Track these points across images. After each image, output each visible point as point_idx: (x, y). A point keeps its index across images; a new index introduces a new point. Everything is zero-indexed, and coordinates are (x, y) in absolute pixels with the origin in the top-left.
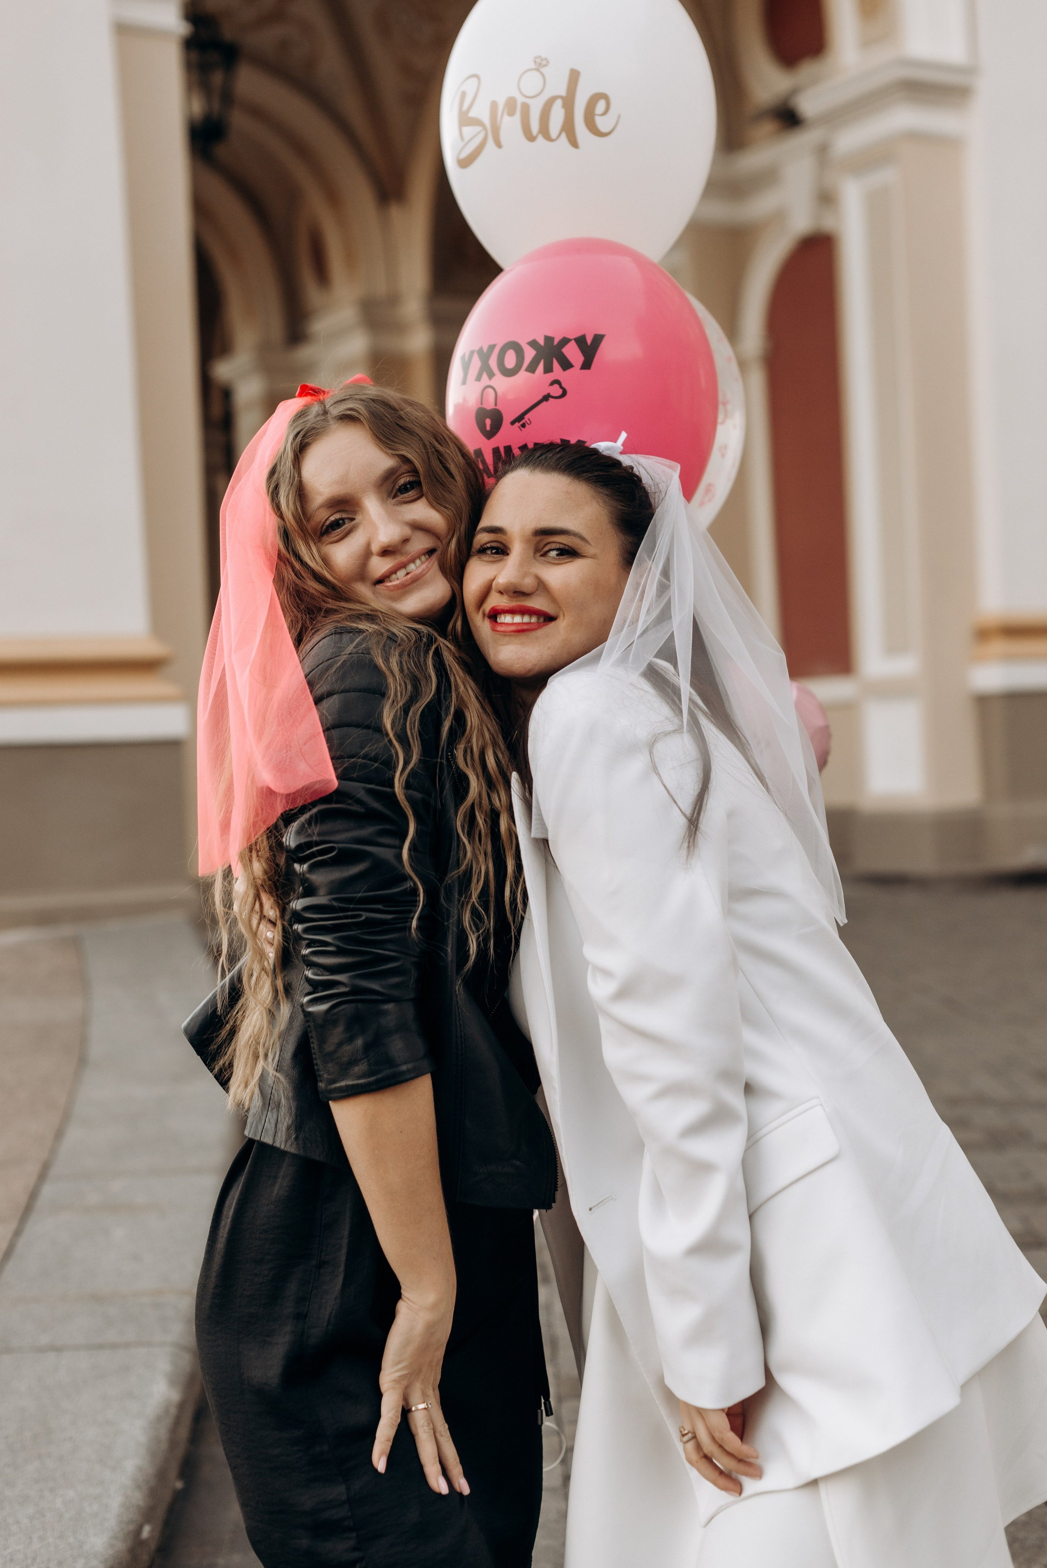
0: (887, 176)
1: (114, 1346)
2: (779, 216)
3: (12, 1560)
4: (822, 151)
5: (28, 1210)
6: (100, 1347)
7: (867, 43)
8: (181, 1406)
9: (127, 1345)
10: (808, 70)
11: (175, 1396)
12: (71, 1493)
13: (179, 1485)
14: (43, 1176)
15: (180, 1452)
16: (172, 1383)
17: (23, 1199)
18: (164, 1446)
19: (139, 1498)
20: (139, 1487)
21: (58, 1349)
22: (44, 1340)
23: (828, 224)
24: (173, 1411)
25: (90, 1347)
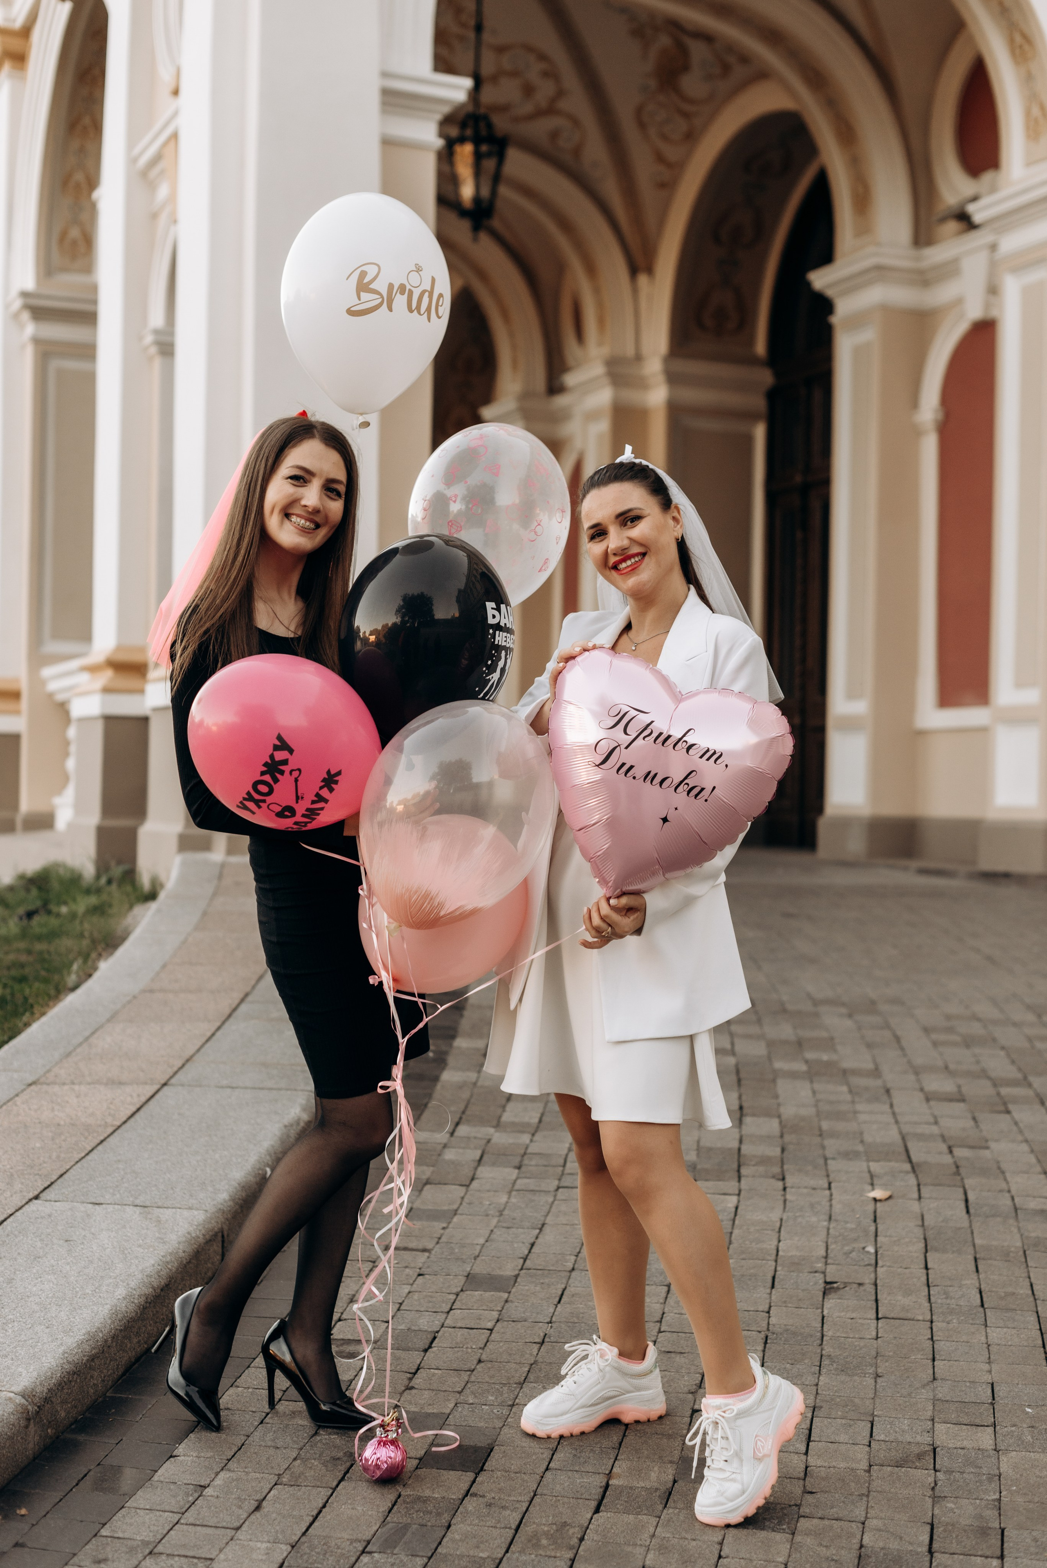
1: (270, 1089)
2: (959, 302)
3: (182, 1178)
4: (993, 248)
5: (230, 1016)
6: (262, 1089)
7: (1030, 163)
9: (280, 1089)
10: (986, 179)
11: (305, 1117)
12: (226, 1153)
16: (304, 1109)
17: (227, 1011)
20: (270, 1155)
21: (233, 1088)
22: (225, 1082)
23: (994, 313)
25: (254, 1088)
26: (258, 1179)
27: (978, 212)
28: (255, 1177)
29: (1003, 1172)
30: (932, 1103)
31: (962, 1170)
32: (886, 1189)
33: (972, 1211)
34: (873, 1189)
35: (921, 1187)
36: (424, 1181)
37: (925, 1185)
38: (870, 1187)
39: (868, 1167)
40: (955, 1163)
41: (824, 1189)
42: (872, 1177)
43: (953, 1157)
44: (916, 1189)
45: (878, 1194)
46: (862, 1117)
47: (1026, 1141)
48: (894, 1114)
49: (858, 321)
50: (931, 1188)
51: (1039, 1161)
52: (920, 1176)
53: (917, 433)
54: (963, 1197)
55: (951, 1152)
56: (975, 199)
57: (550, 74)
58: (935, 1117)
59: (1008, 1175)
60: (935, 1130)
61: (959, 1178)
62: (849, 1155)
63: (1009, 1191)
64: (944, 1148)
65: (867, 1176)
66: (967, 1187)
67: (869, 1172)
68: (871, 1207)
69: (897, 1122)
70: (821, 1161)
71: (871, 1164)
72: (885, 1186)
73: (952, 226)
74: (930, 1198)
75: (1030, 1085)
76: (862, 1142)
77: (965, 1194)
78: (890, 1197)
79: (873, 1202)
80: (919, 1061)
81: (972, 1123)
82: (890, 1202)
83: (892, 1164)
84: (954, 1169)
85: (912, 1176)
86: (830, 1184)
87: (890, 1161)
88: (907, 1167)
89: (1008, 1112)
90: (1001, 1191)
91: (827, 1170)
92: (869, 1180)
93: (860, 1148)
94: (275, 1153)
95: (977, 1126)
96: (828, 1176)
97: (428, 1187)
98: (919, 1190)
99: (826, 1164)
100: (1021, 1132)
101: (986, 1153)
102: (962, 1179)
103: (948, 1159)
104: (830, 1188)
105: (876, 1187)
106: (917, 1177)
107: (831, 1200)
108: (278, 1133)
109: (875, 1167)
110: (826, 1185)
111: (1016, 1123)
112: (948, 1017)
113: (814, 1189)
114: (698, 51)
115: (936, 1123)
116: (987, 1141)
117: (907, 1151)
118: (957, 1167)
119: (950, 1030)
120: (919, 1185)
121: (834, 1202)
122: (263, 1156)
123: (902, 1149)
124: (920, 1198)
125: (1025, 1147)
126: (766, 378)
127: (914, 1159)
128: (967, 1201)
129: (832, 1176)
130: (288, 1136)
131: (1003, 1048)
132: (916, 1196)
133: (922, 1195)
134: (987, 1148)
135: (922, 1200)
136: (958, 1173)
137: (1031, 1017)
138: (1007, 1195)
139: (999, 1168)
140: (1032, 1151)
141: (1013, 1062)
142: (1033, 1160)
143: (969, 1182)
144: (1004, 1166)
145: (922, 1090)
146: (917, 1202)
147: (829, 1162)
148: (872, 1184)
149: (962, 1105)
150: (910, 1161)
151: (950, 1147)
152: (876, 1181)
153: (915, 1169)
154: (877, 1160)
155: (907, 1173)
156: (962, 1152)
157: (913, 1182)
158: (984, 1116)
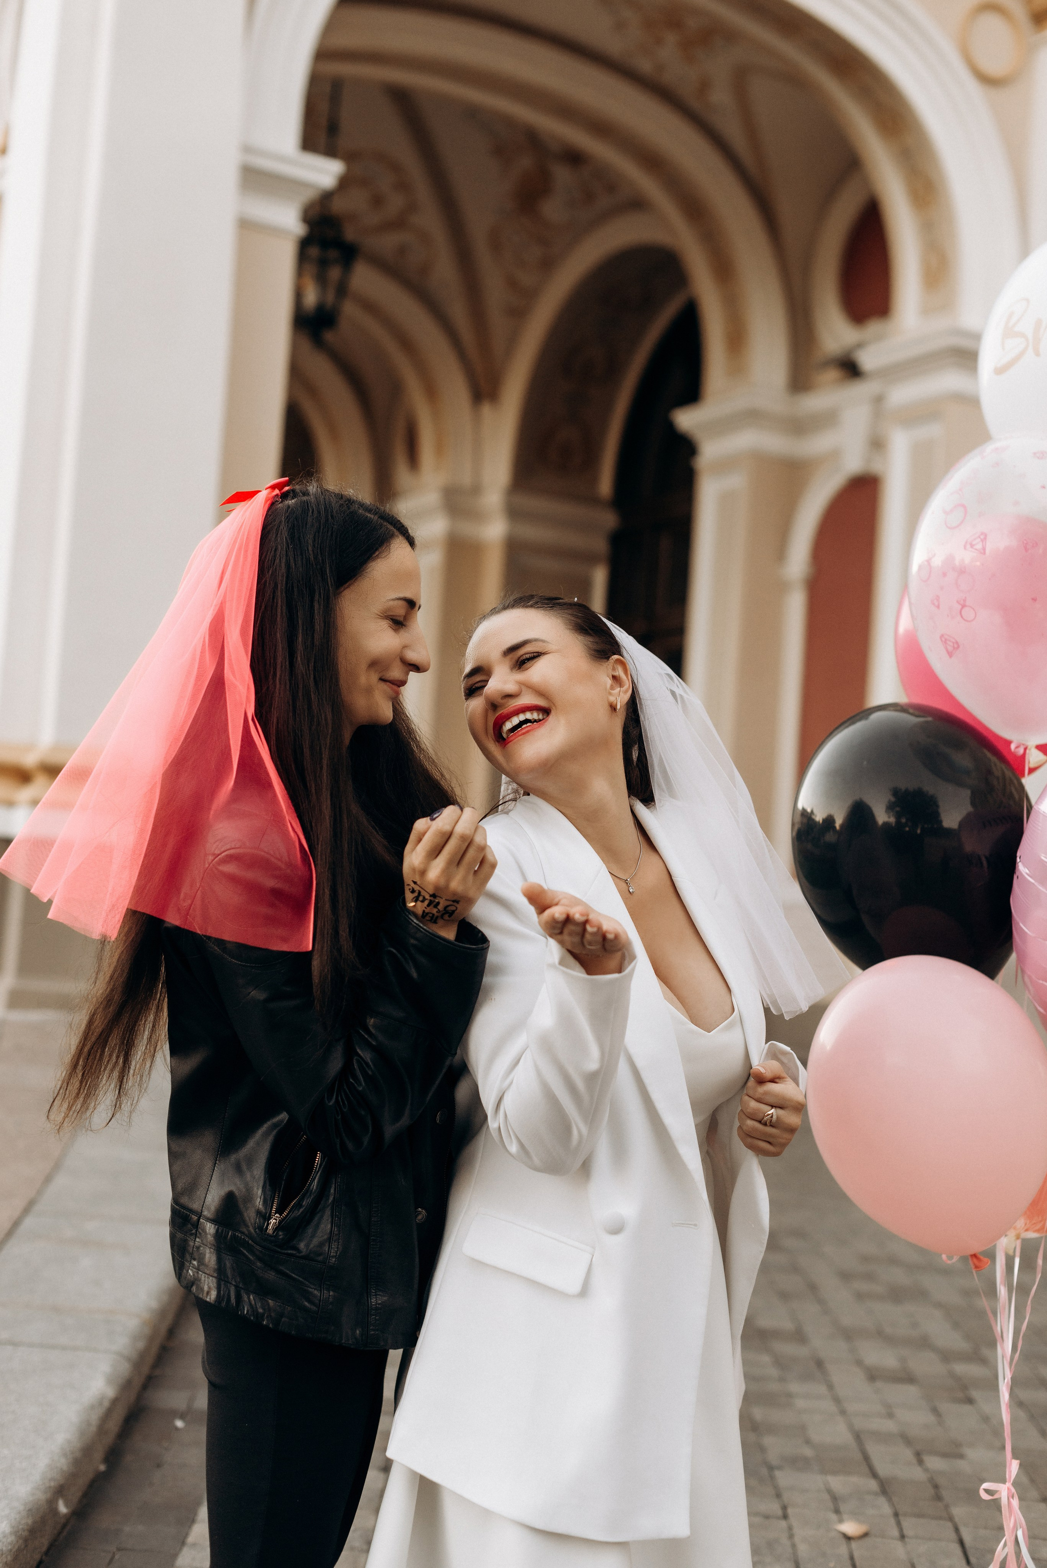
0: (934, 431)
1: (64, 1348)
2: (835, 456)
4: (879, 401)
6: (53, 1347)
7: (927, 310)
8: (115, 1402)
9: (76, 1349)
10: (873, 328)
11: (110, 1392)
13: (102, 1468)
14: (27, 1210)
15: (109, 1439)
16: (109, 1381)
18: (93, 1429)
21: (15, 1344)
23: (877, 468)
24: (106, 1404)
25: (43, 1346)
27: (867, 360)
30: (878, 1384)
31: (944, 1493)
32: (858, 1521)
33: (973, 1560)
34: (841, 1521)
35: (901, 1518)
37: (904, 1515)
38: (834, 1517)
39: (826, 1483)
40: (931, 1479)
41: (778, 1518)
42: (835, 1499)
43: (926, 1470)
44: (892, 1519)
45: (850, 1527)
46: (800, 1403)
48: (837, 1400)
49: (726, 465)
50: (912, 1519)
51: (1032, 1481)
52: (895, 1500)
53: (781, 588)
54: (953, 1535)
55: (920, 1462)
56: (860, 346)
57: (401, 185)
58: (888, 1406)
60: (889, 1426)
61: (941, 1504)
62: (797, 1463)
64: (908, 1454)
65: (826, 1497)
66: (957, 1519)
67: (829, 1491)
68: (843, 1550)
69: (843, 1412)
70: (764, 1471)
71: (828, 1478)
72: (856, 1516)
73: (832, 374)
74: (916, 1536)
75: (984, 1361)
76: (808, 1442)
77: (957, 1530)
78: (866, 1534)
79: (844, 1541)
80: (846, 1321)
81: (931, 1419)
82: (867, 1540)
83: (855, 1479)
84: (931, 1491)
85: (882, 1500)
86: (784, 1508)
87: (850, 1474)
88: (873, 1485)
89: (972, 1404)
91: (776, 1487)
92: (830, 1505)
93: (808, 1452)
95: (941, 1423)
96: (778, 1496)
98: (899, 1524)
99: (772, 1478)
101: (962, 1465)
102: (947, 1507)
103: (918, 1474)
104: (785, 1517)
105: (845, 1516)
106: (890, 1501)
107: (791, 1536)
108: (76, 1419)
109: (837, 1483)
110: (780, 1513)
111: (986, 1421)
112: (864, 1259)
113: (767, 1517)
114: (562, 174)
115: (891, 1416)
116: (958, 1445)
117: (866, 1458)
118: (936, 1487)
119: (871, 1277)
120: (896, 1515)
121: (797, 1539)
123: (859, 1456)
124: (903, 1536)
126: (609, 520)
127: (880, 1473)
128: (962, 1543)
129: (786, 1496)
130: (90, 1423)
131: (938, 1305)
132: (895, 1533)
133: (906, 1532)
134: (961, 1456)
135: (906, 1540)
136: (938, 1498)
141: (956, 1326)
143: (958, 1512)
145: (861, 1364)
146: (899, 1543)
147: (777, 1473)
148: (837, 1511)
149: (912, 1390)
150: (874, 1475)
151: (918, 1455)
152: (843, 1507)
153: (885, 1488)
154: (834, 1473)
155: (876, 1494)
156: (934, 1463)
157: (887, 1510)
158: (945, 1407)
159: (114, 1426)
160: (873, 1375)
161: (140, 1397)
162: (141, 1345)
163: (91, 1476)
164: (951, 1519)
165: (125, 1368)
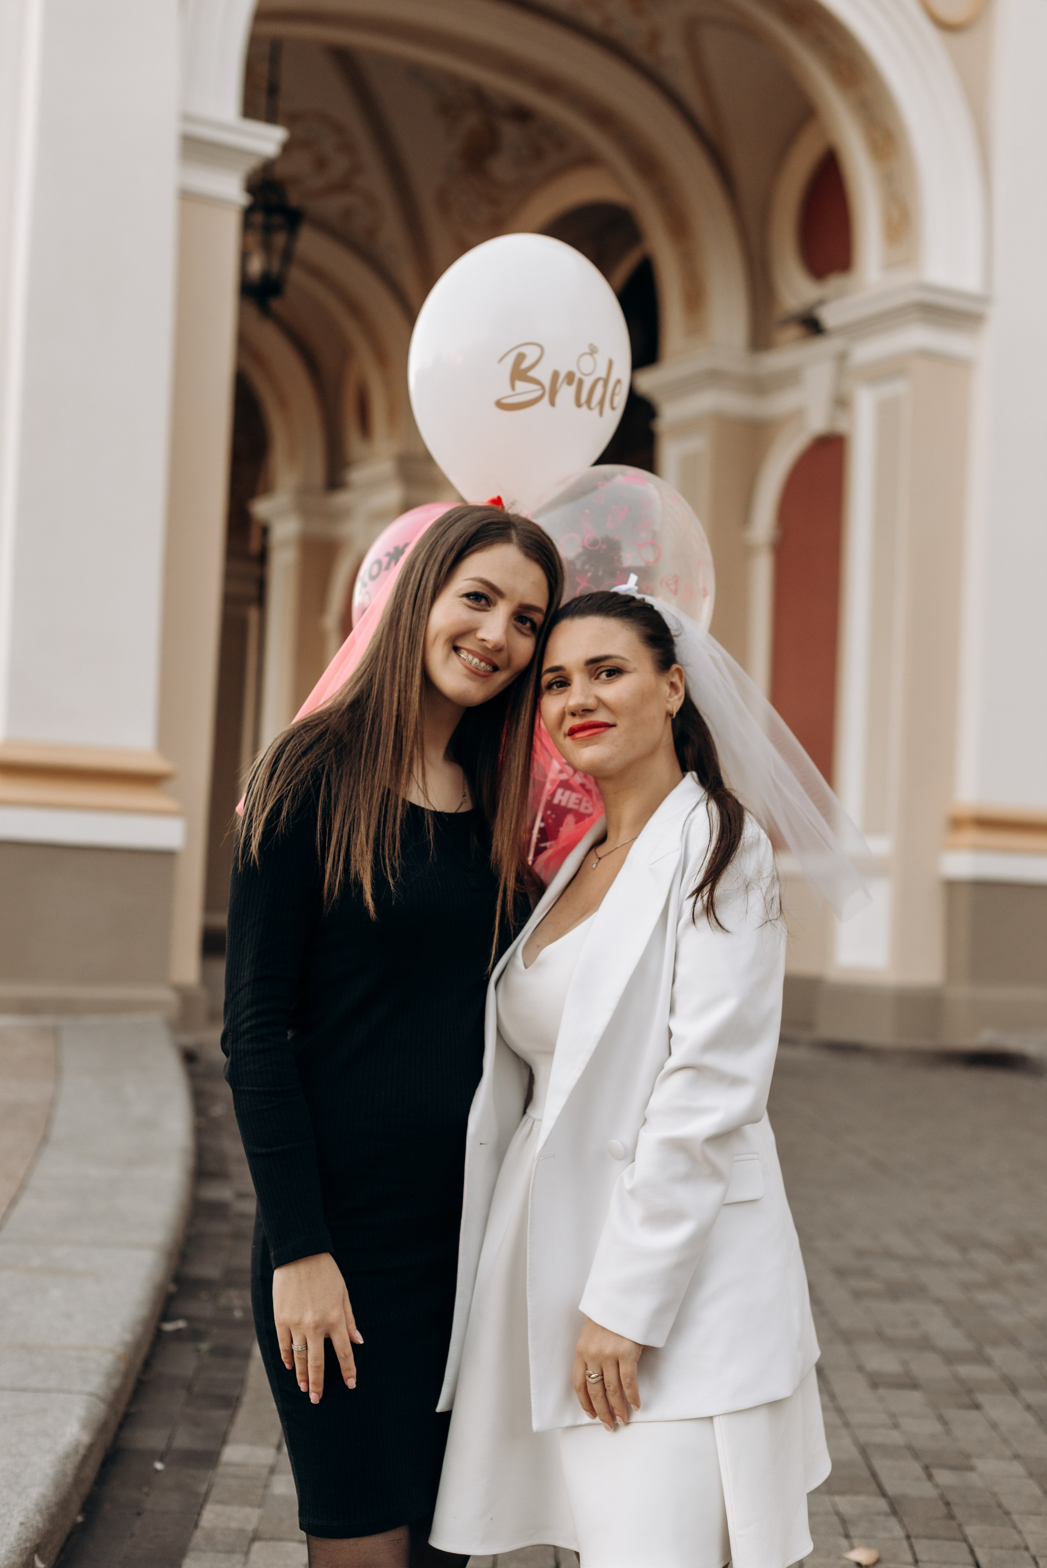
0: (899, 388)
1: (36, 1391)
2: (798, 414)
4: (842, 357)
6: (24, 1390)
7: (889, 265)
8: (91, 1447)
9: (48, 1391)
10: (835, 283)
13: (80, 1519)
15: (85, 1489)
16: (84, 1427)
18: (69, 1479)
19: (38, 1521)
20: (40, 1512)
23: (841, 426)
24: (82, 1451)
25: (12, 1389)
26: (25, 1557)
27: (829, 317)
28: (21, 1555)
29: (1007, 1513)
30: (882, 1391)
31: (958, 1511)
32: (869, 1547)
34: (852, 1548)
35: (913, 1540)
36: (251, 1535)
37: (917, 1537)
38: (844, 1542)
39: (834, 1505)
40: (942, 1496)
42: (844, 1522)
43: (937, 1486)
44: (905, 1543)
45: (861, 1555)
47: (1017, 1457)
48: (840, 1410)
49: (687, 427)
50: (925, 1542)
52: (906, 1520)
53: (747, 552)
54: (969, 1559)
55: (930, 1477)
56: (821, 302)
57: (347, 147)
58: (893, 1416)
59: (1015, 1517)
60: (895, 1437)
61: (953, 1523)
63: (1027, 1548)
64: (916, 1468)
65: (835, 1519)
66: (971, 1540)
67: (838, 1514)
69: (847, 1425)
71: (837, 1499)
72: (865, 1541)
73: (794, 332)
74: (931, 1561)
75: (988, 1362)
77: (972, 1552)
78: (878, 1561)
80: (845, 1322)
81: (938, 1428)
83: (862, 1499)
84: (942, 1510)
85: (893, 1522)
87: (856, 1493)
88: (882, 1505)
89: (977, 1407)
90: (1017, 1548)
92: (841, 1530)
94: (48, 1508)
95: (948, 1432)
97: (256, 1546)
98: (911, 1547)
100: (1005, 1441)
101: (973, 1478)
102: (960, 1525)
103: (928, 1490)
105: (856, 1542)
106: (901, 1521)
108: (50, 1471)
109: (844, 1505)
111: (994, 1426)
112: (860, 1254)
114: (510, 132)
115: (896, 1426)
116: (968, 1456)
117: (874, 1475)
118: (947, 1504)
119: (866, 1273)
120: (908, 1537)
122: (31, 1515)
123: (866, 1473)
124: (916, 1561)
125: (1017, 1468)
127: (890, 1490)
130: (65, 1475)
131: (938, 1301)
132: (909, 1558)
133: (920, 1556)
134: (972, 1469)
135: (920, 1564)
136: (951, 1516)
137: (954, 1254)
138: (1026, 1555)
139: (1000, 1506)
140: (1031, 1475)
141: (957, 1323)
142: (1038, 1492)
143: (971, 1533)
144: (1006, 1501)
145: (860, 1369)
148: (847, 1536)
149: (916, 1396)
150: (884, 1494)
151: (926, 1468)
152: (853, 1532)
153: (895, 1508)
154: (842, 1493)
155: (886, 1514)
156: (944, 1477)
157: (899, 1532)
158: (951, 1414)
159: (90, 1473)
160: (875, 1382)
161: (116, 1437)
162: (116, 1383)
163: (68, 1529)
164: (965, 1540)
165: (100, 1409)
